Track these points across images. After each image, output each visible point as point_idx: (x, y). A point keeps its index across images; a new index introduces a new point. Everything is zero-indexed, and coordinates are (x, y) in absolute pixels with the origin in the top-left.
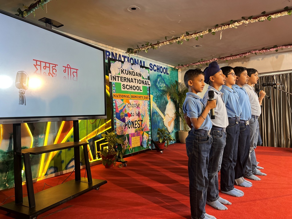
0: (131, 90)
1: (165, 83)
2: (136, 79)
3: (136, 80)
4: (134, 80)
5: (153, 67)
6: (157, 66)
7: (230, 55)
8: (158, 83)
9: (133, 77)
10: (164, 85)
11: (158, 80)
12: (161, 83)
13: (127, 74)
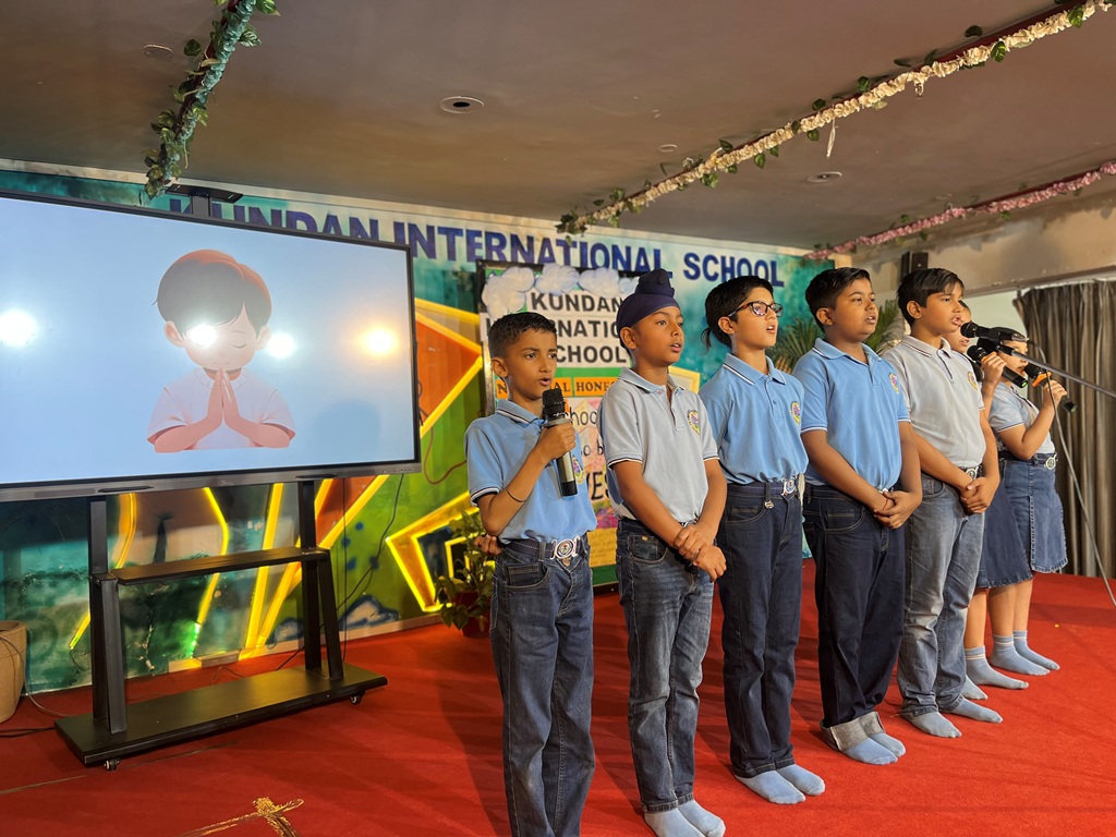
0: (575, 364)
2: (599, 323)
3: (600, 328)
4: (589, 328)
5: (700, 264)
7: (1016, 190)
9: (585, 317)
13: (560, 307)
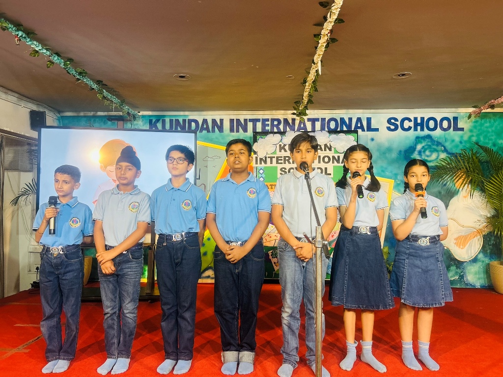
1: (446, 150)
5: (398, 123)
6: (416, 119)
8: (416, 152)
10: (443, 155)
11: (419, 147)
12: (427, 153)
